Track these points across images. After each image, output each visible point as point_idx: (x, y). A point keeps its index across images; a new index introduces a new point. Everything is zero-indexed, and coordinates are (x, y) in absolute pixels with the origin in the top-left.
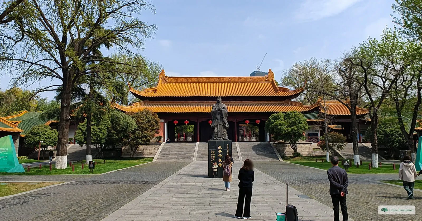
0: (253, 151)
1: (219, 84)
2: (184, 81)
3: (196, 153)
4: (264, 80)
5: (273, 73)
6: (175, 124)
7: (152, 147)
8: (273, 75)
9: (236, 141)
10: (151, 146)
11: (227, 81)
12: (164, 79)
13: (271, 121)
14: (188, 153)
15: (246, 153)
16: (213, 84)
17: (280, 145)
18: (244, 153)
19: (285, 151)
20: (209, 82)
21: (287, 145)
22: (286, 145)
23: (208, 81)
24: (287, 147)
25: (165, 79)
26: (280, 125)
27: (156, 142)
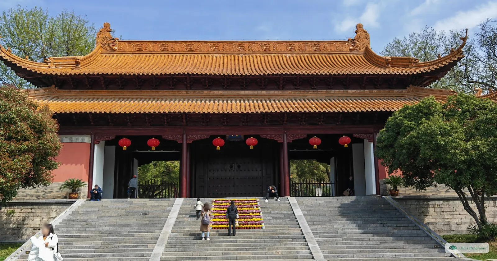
0: (344, 221)
1: (240, 58)
2: (156, 49)
3: (168, 230)
4: (345, 50)
5: (365, 32)
6: (122, 148)
7: (48, 214)
8: (367, 37)
9: (288, 193)
10: (46, 211)
11: (259, 51)
12: (109, 44)
13: (403, 123)
14: (143, 229)
15: (327, 228)
16: (226, 58)
17: (409, 203)
18: (319, 228)
19: (426, 221)
20: (217, 52)
21: (431, 203)
22: (428, 204)
23: (213, 51)
24: (431, 210)
25: (111, 45)
26: (442, 134)
27: (65, 198)
